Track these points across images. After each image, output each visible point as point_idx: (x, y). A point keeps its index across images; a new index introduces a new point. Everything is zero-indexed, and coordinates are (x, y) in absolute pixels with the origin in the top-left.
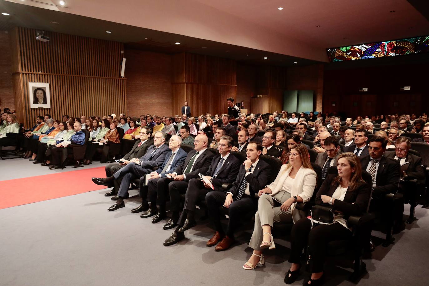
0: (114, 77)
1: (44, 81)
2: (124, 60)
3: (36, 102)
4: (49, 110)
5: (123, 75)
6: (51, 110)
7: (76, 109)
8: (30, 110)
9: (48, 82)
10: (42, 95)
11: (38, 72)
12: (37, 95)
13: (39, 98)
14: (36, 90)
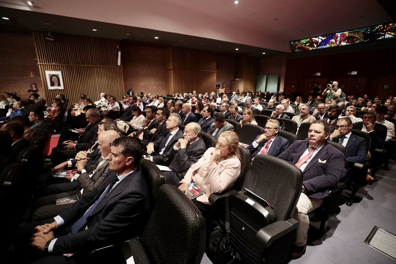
0: (113, 66)
1: (57, 70)
2: (120, 53)
3: (52, 84)
4: (63, 91)
5: (119, 64)
6: (65, 91)
7: (84, 90)
8: (49, 91)
9: (60, 71)
10: (57, 80)
11: (52, 64)
12: (53, 80)
13: (55, 82)
14: (51, 76)
